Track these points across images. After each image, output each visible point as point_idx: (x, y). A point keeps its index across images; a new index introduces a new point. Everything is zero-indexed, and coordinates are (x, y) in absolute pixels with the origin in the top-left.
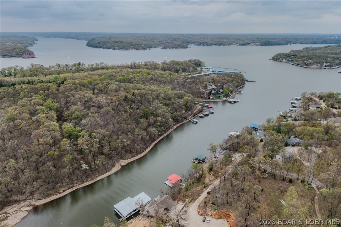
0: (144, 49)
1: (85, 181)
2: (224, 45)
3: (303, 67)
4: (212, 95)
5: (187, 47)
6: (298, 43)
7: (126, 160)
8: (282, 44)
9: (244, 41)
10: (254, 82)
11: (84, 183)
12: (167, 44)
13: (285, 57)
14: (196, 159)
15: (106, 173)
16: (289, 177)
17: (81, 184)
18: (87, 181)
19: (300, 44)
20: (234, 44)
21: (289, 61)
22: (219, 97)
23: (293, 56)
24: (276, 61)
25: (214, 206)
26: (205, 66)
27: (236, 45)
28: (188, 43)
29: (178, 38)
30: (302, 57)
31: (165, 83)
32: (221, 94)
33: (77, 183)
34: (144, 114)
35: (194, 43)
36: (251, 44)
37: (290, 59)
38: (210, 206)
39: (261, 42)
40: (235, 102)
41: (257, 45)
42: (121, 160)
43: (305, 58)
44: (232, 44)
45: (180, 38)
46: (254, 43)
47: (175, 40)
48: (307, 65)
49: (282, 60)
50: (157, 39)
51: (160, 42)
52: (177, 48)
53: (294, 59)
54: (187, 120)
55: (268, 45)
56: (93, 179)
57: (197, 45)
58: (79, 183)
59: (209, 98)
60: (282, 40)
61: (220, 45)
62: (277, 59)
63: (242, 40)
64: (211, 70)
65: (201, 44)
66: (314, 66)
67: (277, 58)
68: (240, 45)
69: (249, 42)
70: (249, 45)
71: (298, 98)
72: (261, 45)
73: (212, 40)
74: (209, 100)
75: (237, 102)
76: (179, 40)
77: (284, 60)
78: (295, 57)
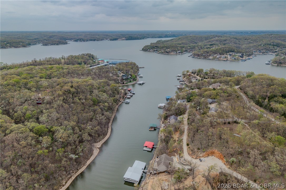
0: (24, 46)
1: (78, 169)
2: (98, 41)
3: (166, 54)
4: (124, 81)
5: (66, 43)
6: (150, 37)
7: (99, 143)
8: (141, 39)
9: (112, 37)
10: (143, 68)
11: (78, 171)
12: (45, 41)
13: (151, 48)
14: (151, 128)
15: (91, 157)
16: (227, 121)
17: (76, 172)
18: (80, 168)
19: (152, 38)
20: (105, 39)
21: (154, 51)
22: (130, 81)
23: (156, 47)
24: (146, 51)
25: (200, 150)
26: (98, 58)
27: (107, 40)
28: (65, 40)
29: (54, 36)
30: (163, 47)
31: (83, 75)
32: (131, 79)
33: (73, 173)
34: (94, 102)
35: (71, 39)
36: (119, 39)
37: (155, 50)
38: (198, 151)
39: (126, 38)
40: (143, 84)
41: (123, 40)
42: (95, 144)
43: (165, 48)
44: (104, 39)
45: (56, 36)
46: (121, 38)
47: (51, 37)
48: (168, 53)
49: (150, 50)
50: (31, 37)
51: (37, 40)
52: (57, 44)
53: (158, 49)
54: (120, 102)
55: (131, 40)
56: (84, 165)
57: (74, 41)
58: (74, 172)
59: (123, 83)
60: (139, 36)
61: (94, 40)
62: (147, 50)
63: (110, 36)
64: (106, 61)
65: (78, 40)
66: (172, 53)
67: (145, 49)
68: (111, 40)
69: (117, 38)
70: (117, 40)
71: (180, 75)
72: (126, 40)
73: (86, 37)
74: (123, 85)
75: (144, 83)
76: (55, 37)
77: (151, 51)
78: (158, 48)
